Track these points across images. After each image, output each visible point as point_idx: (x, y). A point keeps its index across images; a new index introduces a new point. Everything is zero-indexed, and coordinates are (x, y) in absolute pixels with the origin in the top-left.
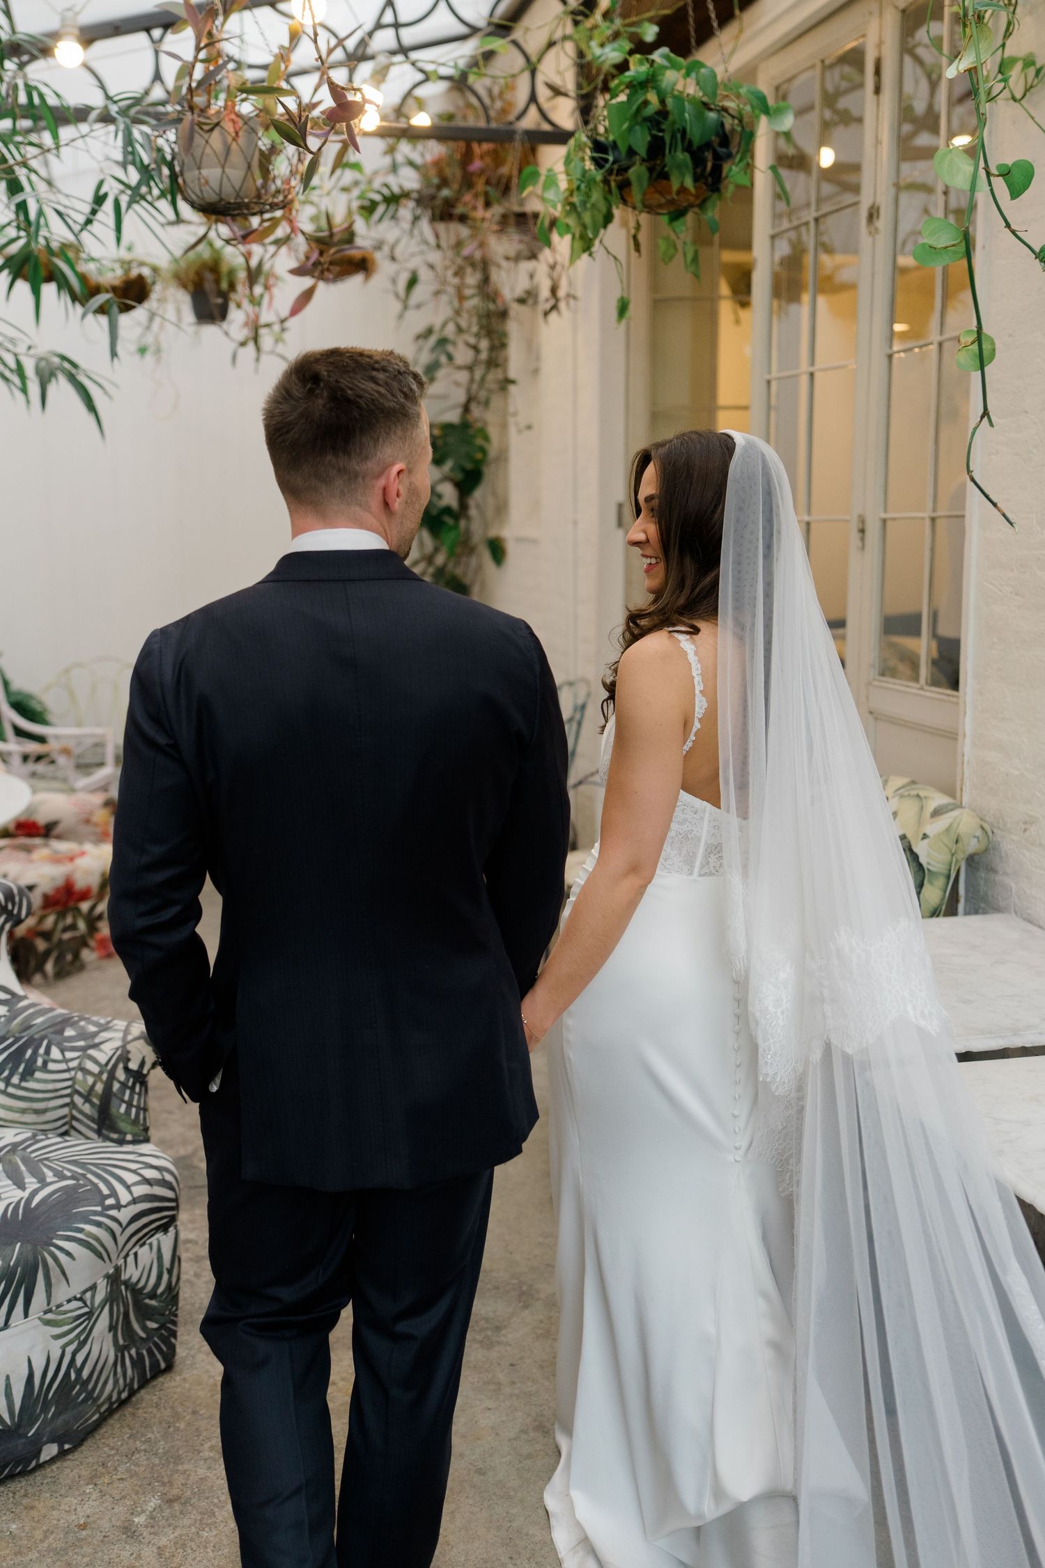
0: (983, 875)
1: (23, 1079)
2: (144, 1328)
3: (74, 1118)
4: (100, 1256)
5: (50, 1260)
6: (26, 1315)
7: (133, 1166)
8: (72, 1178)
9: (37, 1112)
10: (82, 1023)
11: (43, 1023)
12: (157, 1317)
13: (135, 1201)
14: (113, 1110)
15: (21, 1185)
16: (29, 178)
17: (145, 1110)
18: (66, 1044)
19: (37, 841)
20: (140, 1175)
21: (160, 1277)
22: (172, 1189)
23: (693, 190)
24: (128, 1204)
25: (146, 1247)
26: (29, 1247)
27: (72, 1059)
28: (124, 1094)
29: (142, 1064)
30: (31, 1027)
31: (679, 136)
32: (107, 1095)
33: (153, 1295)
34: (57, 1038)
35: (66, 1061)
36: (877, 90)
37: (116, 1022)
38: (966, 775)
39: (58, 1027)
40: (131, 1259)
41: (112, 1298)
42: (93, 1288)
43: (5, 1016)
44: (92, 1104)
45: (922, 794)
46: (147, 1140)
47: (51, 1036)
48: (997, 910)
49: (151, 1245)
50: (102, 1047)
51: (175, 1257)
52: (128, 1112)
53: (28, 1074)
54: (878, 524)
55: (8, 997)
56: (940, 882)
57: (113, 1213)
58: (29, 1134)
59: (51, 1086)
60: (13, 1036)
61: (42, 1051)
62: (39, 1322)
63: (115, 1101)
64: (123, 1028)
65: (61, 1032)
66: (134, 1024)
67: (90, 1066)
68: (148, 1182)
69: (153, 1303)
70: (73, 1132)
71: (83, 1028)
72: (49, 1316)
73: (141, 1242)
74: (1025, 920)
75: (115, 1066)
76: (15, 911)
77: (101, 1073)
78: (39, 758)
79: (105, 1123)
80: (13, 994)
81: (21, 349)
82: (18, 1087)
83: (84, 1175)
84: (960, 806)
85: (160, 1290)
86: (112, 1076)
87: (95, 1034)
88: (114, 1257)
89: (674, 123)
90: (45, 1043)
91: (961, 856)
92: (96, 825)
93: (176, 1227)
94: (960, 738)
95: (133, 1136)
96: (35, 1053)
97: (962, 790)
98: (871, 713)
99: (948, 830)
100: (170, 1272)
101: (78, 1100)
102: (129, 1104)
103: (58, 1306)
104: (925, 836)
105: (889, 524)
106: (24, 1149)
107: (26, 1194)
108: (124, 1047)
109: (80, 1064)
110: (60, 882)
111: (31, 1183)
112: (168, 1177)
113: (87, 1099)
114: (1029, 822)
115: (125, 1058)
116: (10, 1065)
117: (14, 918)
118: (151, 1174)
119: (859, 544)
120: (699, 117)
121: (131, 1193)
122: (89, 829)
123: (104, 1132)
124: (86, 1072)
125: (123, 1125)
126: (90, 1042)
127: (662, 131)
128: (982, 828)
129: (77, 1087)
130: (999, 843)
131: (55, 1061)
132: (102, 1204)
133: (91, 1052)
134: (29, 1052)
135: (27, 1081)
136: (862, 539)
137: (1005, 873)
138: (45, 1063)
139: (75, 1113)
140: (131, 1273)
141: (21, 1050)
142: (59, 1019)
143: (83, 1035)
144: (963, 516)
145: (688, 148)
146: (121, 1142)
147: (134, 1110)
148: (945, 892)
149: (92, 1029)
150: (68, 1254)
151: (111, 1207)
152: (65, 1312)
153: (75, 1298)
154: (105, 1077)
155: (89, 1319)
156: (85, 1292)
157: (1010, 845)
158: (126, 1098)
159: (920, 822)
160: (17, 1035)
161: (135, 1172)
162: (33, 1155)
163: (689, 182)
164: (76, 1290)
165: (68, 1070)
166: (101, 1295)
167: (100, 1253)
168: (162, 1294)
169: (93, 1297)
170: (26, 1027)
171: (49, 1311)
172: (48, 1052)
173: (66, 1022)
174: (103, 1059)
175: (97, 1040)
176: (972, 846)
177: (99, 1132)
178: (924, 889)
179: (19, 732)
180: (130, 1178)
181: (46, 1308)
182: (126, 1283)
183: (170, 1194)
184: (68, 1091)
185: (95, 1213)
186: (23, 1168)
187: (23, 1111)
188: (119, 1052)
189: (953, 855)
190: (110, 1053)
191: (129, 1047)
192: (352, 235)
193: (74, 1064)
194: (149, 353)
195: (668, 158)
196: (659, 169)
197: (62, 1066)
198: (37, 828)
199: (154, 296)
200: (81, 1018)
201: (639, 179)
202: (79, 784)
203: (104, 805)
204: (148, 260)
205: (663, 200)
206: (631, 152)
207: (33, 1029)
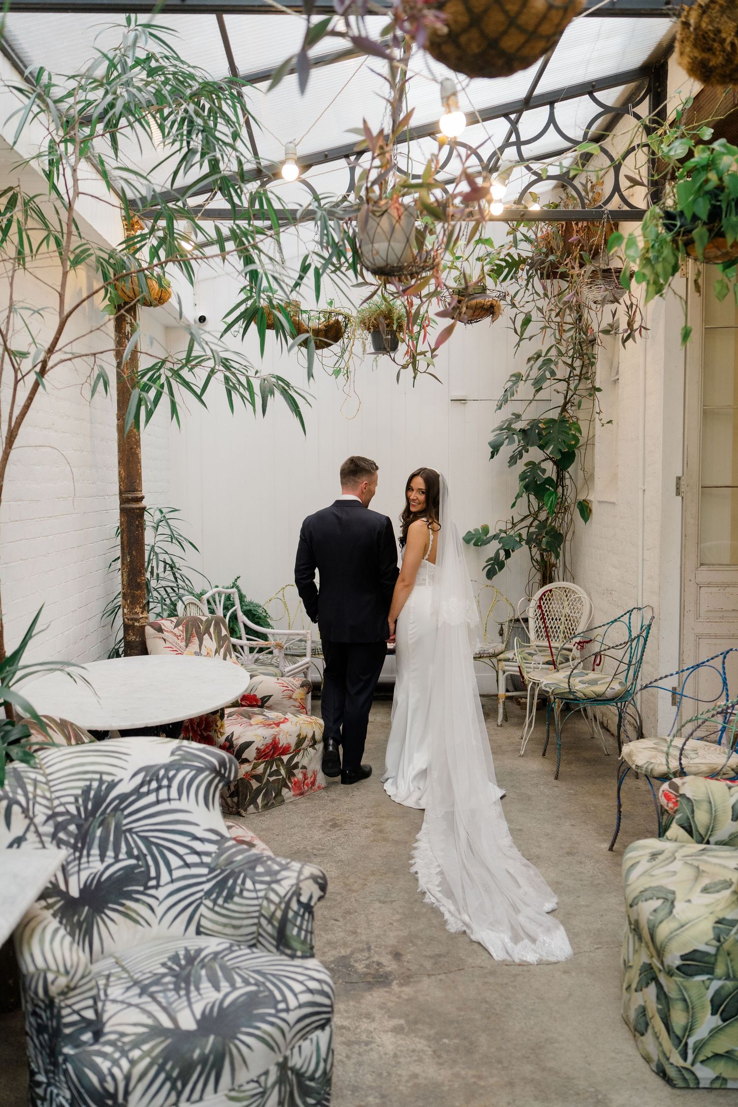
1: (225, 901)
2: (305, 1103)
3: (260, 934)
4: (272, 1049)
5: (234, 1051)
6: (216, 1091)
7: (301, 978)
8: (256, 984)
9: (235, 927)
10: (269, 863)
11: (241, 860)
12: (316, 1096)
13: (300, 1006)
14: (288, 932)
15: (217, 988)
16: (259, 257)
17: (312, 933)
18: (257, 878)
19: (256, 709)
20: (305, 985)
21: (318, 1064)
22: (328, 997)
24: (296, 1008)
25: (308, 1042)
26: (220, 1039)
27: (260, 890)
28: (296, 920)
29: (311, 898)
30: (232, 862)
31: (733, 204)
32: (284, 921)
33: (312, 1078)
34: (250, 872)
35: (256, 891)
37: (293, 863)
39: (252, 864)
40: (296, 1050)
41: (281, 1080)
42: (266, 1073)
43: (215, 853)
44: (273, 926)
46: (312, 956)
47: (246, 871)
49: (311, 1040)
50: (283, 883)
51: (330, 1050)
52: (299, 934)
53: (229, 898)
55: (218, 838)
57: (283, 1015)
58: (227, 945)
59: (244, 909)
60: (220, 868)
61: (239, 881)
62: (224, 1098)
63: (289, 925)
64: (298, 869)
65: (253, 868)
66: (306, 867)
67: (273, 896)
68: (311, 991)
69: (312, 1084)
70: (259, 945)
71: (269, 866)
72: (233, 1094)
73: (304, 1038)
75: (290, 899)
76: (226, 775)
77: (280, 903)
78: (261, 650)
79: (282, 941)
80: (222, 836)
81: (251, 373)
82: (222, 907)
83: (263, 983)
85: (318, 1075)
86: (288, 904)
87: (278, 872)
88: (283, 1049)
89: (729, 195)
90: (242, 875)
92: (296, 700)
93: (331, 1027)
95: (303, 952)
96: (235, 883)
100: (325, 1061)
101: (264, 922)
102: (300, 928)
103: (240, 1086)
106: (222, 958)
107: (220, 996)
108: (297, 884)
109: (266, 894)
110: (269, 741)
111: (225, 986)
112: (326, 988)
113: (270, 921)
115: (297, 893)
116: (217, 891)
117: (226, 780)
118: (313, 985)
121: (297, 999)
122: (292, 702)
123: (281, 948)
124: (270, 901)
125: (295, 944)
126: (274, 878)
127: (720, 201)
129: (263, 912)
131: (248, 890)
132: (275, 1007)
133: (274, 886)
134: (231, 882)
135: (228, 903)
138: (241, 891)
139: (261, 931)
140: (296, 1061)
141: (225, 880)
142: (254, 858)
143: (269, 872)
146: (293, 957)
147: (303, 933)
149: (276, 867)
150: (248, 1046)
151: (282, 1011)
152: (244, 1091)
153: (253, 1081)
154: (283, 906)
155: (262, 1097)
156: (259, 1076)
158: (298, 922)
160: (223, 868)
161: (301, 983)
162: (229, 963)
164: (253, 1075)
165: (257, 898)
166: (272, 1078)
167: (272, 1047)
168: (320, 1077)
169: (266, 1080)
170: (230, 862)
171: (233, 1090)
172: (243, 883)
173: (258, 860)
174: (282, 892)
175: (279, 877)
177: (277, 948)
179: (249, 631)
180: (298, 988)
181: (230, 1086)
182: (292, 1069)
183: (326, 1001)
184: (257, 914)
185: (270, 1015)
186: (220, 974)
187: (225, 925)
188: (294, 889)
190: (288, 888)
191: (301, 885)
192: (484, 289)
193: (261, 894)
194: (341, 374)
195: (724, 221)
196: (716, 230)
197: (253, 895)
198: (256, 700)
199: (346, 336)
200: (269, 858)
201: (701, 237)
202: (287, 669)
203: (302, 686)
204: (342, 311)
205: (719, 253)
206: (695, 218)
207: (234, 864)
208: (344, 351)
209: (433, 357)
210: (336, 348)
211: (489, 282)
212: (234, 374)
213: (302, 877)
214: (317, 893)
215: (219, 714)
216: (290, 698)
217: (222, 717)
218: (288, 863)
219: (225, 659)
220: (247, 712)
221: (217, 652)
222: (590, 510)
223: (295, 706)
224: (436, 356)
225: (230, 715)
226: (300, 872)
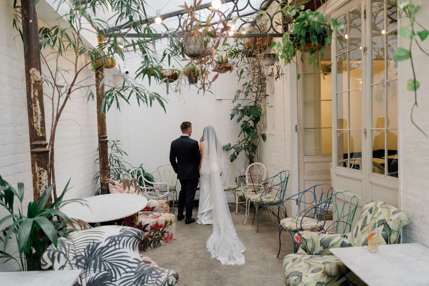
0: (408, 231)
10: (157, 270)
11: (147, 269)
16: (148, 51)
18: (153, 276)
19: (150, 212)
23: (318, 45)
27: (154, 280)
29: (173, 282)
30: (143, 270)
31: (313, 32)
34: (150, 274)
35: (152, 281)
36: (365, 18)
37: (166, 270)
38: (401, 202)
43: (137, 267)
45: (389, 207)
47: (149, 273)
48: (414, 241)
50: (162, 277)
53: (142, 284)
54: (370, 131)
55: (138, 262)
56: (396, 233)
61: (146, 277)
65: (151, 272)
66: (170, 271)
67: (159, 282)
71: (157, 271)
74: (423, 245)
75: (165, 283)
76: (140, 238)
78: (151, 190)
81: (146, 92)
84: (400, 211)
86: (164, 285)
87: (160, 273)
89: (312, 28)
90: (147, 275)
91: (402, 226)
92: (164, 208)
94: (399, 191)
96: (144, 278)
97: (400, 206)
98: (370, 182)
99: (398, 218)
104: (391, 220)
105: (373, 131)
108: (168, 278)
109: (156, 282)
110: (155, 223)
114: (422, 217)
115: (168, 281)
116: (138, 281)
117: (140, 240)
119: (365, 136)
120: (319, 26)
124: (157, 284)
126: (159, 276)
127: (309, 31)
128: (408, 218)
130: (413, 222)
131: (149, 281)
133: (159, 279)
134: (143, 278)
136: (366, 135)
137: (415, 231)
138: (147, 281)
141: (141, 277)
142: (151, 268)
143: (157, 273)
144: (397, 129)
145: (316, 34)
148: (398, 236)
149: (159, 272)
157: (416, 223)
159: (389, 216)
160: (140, 273)
163: (317, 43)
165: (153, 283)
170: (142, 270)
172: (148, 278)
173: (153, 269)
174: (162, 281)
175: (161, 275)
176: (405, 223)
178: (391, 235)
179: (146, 183)
188: (166, 279)
189: (400, 226)
190: (164, 279)
191: (169, 278)
192: (227, 61)
193: (154, 282)
194: (178, 91)
195: (311, 37)
196: (308, 40)
197: (151, 282)
198: (150, 209)
199: (179, 78)
200: (157, 268)
201: (303, 43)
202: (160, 197)
203: (166, 203)
204: (178, 69)
205: (309, 48)
206: (301, 36)
207: (144, 271)
208: (178, 83)
209: (210, 85)
210: (176, 82)
211: (229, 59)
212: (139, 92)
213: (169, 275)
214: (175, 280)
215: (136, 215)
216: (162, 207)
217: (138, 215)
218: (164, 270)
219: (138, 194)
220: (147, 213)
221: (135, 192)
222: (266, 137)
223: (164, 210)
225: (140, 214)
226: (168, 273)
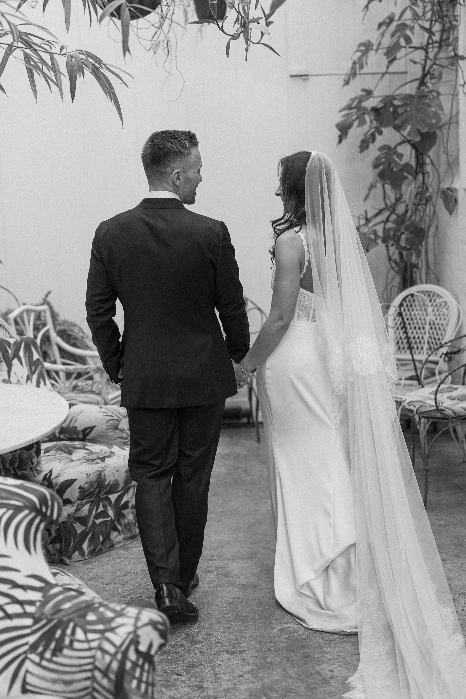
1: (54, 654)
3: (94, 689)
9: (66, 683)
10: (102, 609)
11: (70, 608)
14: (126, 685)
17: (153, 684)
18: (89, 627)
19: (77, 443)
27: (93, 640)
28: (134, 671)
29: (150, 646)
30: (59, 611)
32: (121, 672)
34: (81, 621)
35: (88, 641)
37: (129, 609)
39: (82, 612)
43: (40, 601)
44: (109, 679)
47: (77, 620)
50: (118, 631)
52: (138, 687)
53: (58, 651)
55: (42, 585)
59: (76, 662)
60: (46, 618)
61: (69, 632)
63: (127, 677)
64: (134, 615)
65: (84, 616)
66: (143, 613)
67: (107, 646)
71: (102, 614)
75: (128, 648)
76: (49, 513)
77: (116, 653)
78: (79, 375)
80: (47, 583)
81: (56, 49)
82: (50, 661)
86: (125, 654)
87: (111, 620)
90: (71, 625)
96: (63, 634)
101: (98, 675)
102: (140, 681)
108: (135, 632)
109: (99, 645)
110: (93, 478)
113: (105, 674)
115: (135, 641)
116: (43, 643)
117: (48, 519)
122: (118, 433)
124: (104, 651)
126: (108, 626)
129: (98, 664)
131: (79, 641)
133: (109, 635)
134: (59, 633)
135: (56, 656)
138: (71, 642)
139: (96, 685)
141: (52, 631)
142: (83, 605)
143: (102, 620)
147: (143, 686)
149: (110, 614)
154: (119, 656)
158: (137, 674)
160: (49, 617)
165: (90, 649)
170: (57, 610)
172: (73, 633)
173: (89, 607)
174: (118, 642)
175: (113, 625)
179: (64, 353)
184: (90, 667)
187: (54, 681)
188: (131, 636)
190: (124, 637)
191: (140, 632)
193: (94, 644)
194: (161, 48)
197: (85, 646)
198: (77, 433)
200: (101, 605)
202: (110, 397)
207: (62, 613)
208: (163, 18)
209: (268, 24)
210: (153, 17)
212: (35, 51)
213: (140, 624)
214: (157, 641)
215: (34, 450)
216: (116, 428)
217: (38, 452)
218: (123, 609)
219: (38, 386)
220: (67, 447)
221: (28, 378)
222: (456, 200)
223: (121, 438)
224: (271, 23)
225: (47, 450)
226: (137, 619)
